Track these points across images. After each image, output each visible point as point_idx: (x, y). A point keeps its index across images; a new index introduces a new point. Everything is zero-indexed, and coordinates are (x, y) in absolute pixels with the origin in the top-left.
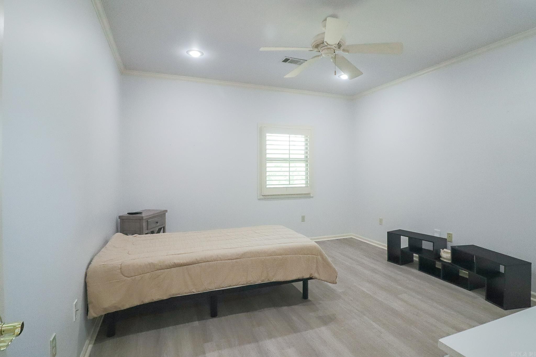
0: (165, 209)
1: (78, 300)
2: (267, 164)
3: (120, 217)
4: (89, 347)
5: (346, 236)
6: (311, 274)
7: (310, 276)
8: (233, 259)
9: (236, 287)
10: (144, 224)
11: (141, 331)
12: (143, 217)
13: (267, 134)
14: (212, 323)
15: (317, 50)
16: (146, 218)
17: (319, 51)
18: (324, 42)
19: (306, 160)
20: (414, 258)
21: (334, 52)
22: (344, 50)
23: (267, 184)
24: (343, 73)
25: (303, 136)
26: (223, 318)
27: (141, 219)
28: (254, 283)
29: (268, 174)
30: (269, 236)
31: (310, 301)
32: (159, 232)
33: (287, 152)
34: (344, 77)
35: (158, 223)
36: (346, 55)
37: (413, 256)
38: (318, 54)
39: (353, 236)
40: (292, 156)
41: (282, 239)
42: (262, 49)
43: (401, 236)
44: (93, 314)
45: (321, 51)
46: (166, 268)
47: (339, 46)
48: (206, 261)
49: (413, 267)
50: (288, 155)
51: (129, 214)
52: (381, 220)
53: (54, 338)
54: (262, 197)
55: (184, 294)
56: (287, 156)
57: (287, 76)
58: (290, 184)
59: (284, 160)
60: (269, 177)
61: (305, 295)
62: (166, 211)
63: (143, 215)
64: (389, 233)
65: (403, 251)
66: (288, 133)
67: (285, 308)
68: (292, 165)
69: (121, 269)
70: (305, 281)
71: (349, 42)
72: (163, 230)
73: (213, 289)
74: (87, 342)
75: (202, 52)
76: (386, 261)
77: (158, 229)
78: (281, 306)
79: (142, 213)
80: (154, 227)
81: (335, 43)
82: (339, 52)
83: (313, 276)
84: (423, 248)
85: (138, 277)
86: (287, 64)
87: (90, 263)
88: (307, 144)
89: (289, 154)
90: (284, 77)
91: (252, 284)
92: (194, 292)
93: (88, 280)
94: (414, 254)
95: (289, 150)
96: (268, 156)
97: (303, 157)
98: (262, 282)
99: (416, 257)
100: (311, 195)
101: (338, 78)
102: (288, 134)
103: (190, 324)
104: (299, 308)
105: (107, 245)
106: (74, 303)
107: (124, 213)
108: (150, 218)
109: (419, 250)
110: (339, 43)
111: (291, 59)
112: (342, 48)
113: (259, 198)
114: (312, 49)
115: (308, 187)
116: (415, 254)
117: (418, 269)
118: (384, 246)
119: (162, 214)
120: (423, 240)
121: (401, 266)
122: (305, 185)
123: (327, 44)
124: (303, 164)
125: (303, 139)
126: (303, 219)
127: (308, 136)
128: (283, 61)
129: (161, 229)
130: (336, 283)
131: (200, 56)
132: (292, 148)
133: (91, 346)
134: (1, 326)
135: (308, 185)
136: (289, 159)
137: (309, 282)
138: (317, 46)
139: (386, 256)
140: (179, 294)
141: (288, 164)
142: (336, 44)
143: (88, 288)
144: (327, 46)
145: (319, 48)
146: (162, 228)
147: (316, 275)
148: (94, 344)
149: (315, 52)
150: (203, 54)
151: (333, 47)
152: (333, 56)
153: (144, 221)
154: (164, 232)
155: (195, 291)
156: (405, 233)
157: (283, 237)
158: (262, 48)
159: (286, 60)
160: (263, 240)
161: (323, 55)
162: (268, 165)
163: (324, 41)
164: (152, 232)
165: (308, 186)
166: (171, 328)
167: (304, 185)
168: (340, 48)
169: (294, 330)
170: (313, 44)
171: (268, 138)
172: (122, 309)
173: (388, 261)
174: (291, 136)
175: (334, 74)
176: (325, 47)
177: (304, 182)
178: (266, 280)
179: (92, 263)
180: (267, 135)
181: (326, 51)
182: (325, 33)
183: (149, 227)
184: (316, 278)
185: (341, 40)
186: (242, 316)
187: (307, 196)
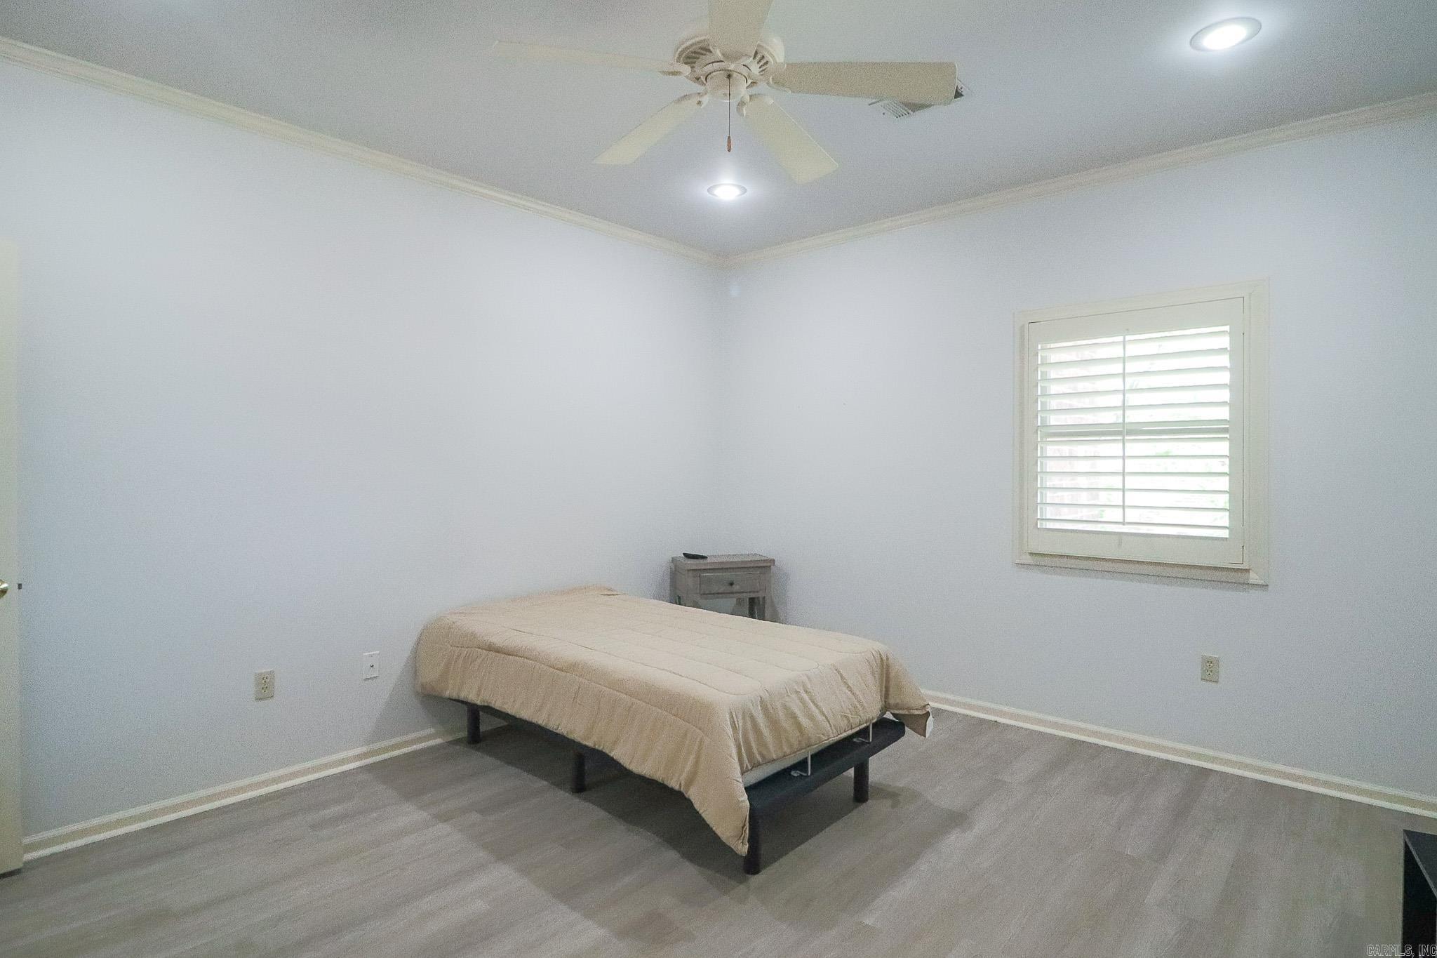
0: (769, 554)
4: (431, 740)
7: (680, 788)
13: (1041, 345)
16: (694, 568)
23: (1040, 516)
33: (1118, 400)
35: (737, 587)
50: (1121, 413)
51: (686, 555)
54: (1028, 560)
56: (1115, 418)
58: (1123, 523)
62: (772, 561)
68: (1131, 448)
74: (431, 731)
75: (743, 187)
89: (1124, 408)
95: (1124, 392)
96: (1054, 420)
97: (1224, 415)
100: (1253, 578)
113: (1018, 561)
119: (754, 569)
131: (738, 196)
133: (439, 741)
136: (1124, 427)
141: (1121, 445)
147: (693, 792)
148: (448, 742)
162: (1044, 450)
171: (1044, 358)
177: (1221, 519)
180: (1040, 348)
183: (705, 589)
187: (1232, 577)
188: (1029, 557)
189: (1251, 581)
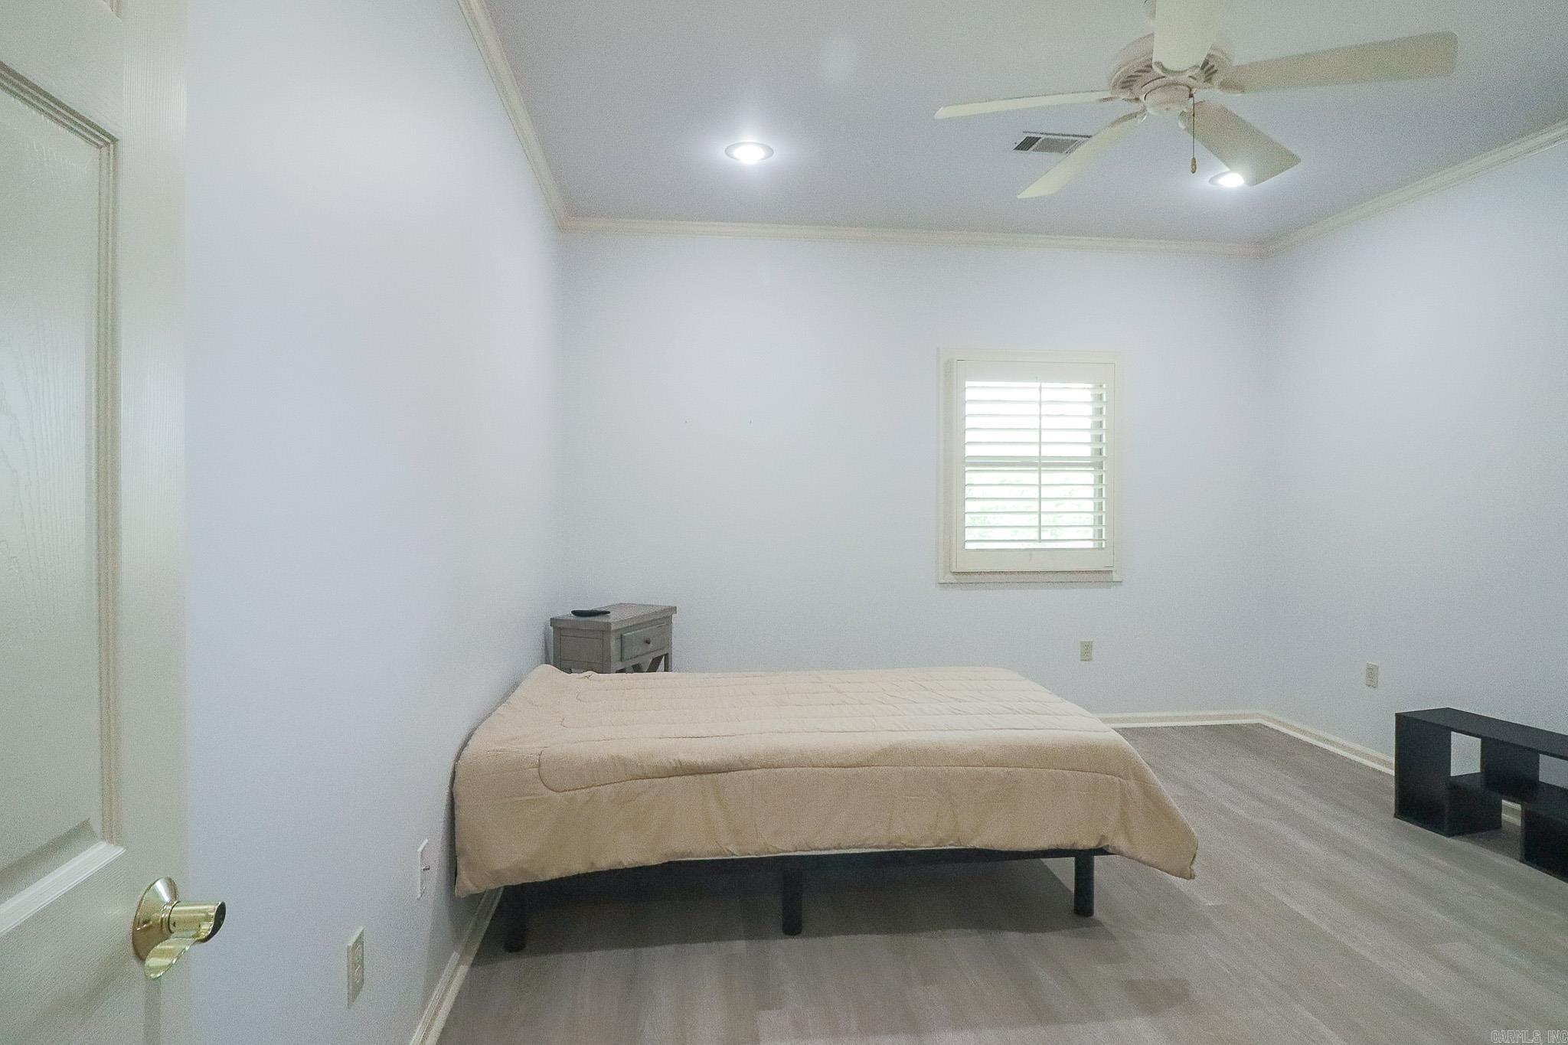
0: (671, 604)
1: (430, 842)
2: (967, 475)
3: (553, 621)
4: (457, 973)
5: (1239, 717)
6: (1103, 838)
7: (1099, 843)
8: (848, 767)
9: (857, 851)
10: (614, 645)
11: (591, 948)
12: (609, 624)
13: (968, 384)
14: (784, 951)
15: (1127, 95)
16: (618, 627)
17: (1137, 99)
18: (1151, 67)
19: (1097, 463)
20: (1505, 816)
21: (1191, 96)
22: (1224, 86)
23: (967, 538)
24: (1228, 170)
25: (1090, 386)
26: (817, 942)
27: (606, 630)
28: (912, 847)
29: (970, 506)
30: (966, 701)
31: (1099, 923)
32: (653, 668)
33: (1034, 437)
34: (1232, 180)
35: (651, 645)
36: (1232, 100)
37: (1499, 808)
38: (1135, 107)
39: (1264, 717)
40: (1047, 451)
41: (1008, 713)
42: (943, 113)
43: (1453, 733)
44: (467, 884)
45: (1142, 98)
46: (656, 775)
47: (1208, 70)
48: (770, 764)
49: (1501, 849)
50: (1037, 447)
51: (575, 613)
52: (1372, 673)
53: (359, 941)
54: (951, 578)
55: (705, 857)
56: (1032, 451)
57: (1028, 193)
58: (1040, 540)
59: (1025, 463)
60: (983, 515)
61: (1083, 903)
62: (674, 609)
63: (613, 618)
64: (1401, 719)
65: (1458, 788)
66: (1037, 378)
67: (1013, 938)
68: (1047, 478)
69: (539, 765)
70: (1084, 859)
71: (1241, 55)
72: (665, 664)
73: (787, 852)
74: (455, 956)
75: (770, 148)
76: (1392, 817)
77: (651, 660)
78: (1000, 928)
79: (609, 613)
80: (639, 653)
81: (1194, 64)
82: (1211, 95)
83: (1108, 846)
84: (1540, 780)
85: (582, 795)
86: (1031, 154)
87: (465, 745)
88: (1100, 411)
89: (1040, 443)
90: (1019, 197)
91: (906, 849)
92: (733, 855)
93: (459, 789)
94: (1504, 802)
95: (1040, 430)
97: (1086, 451)
98: (937, 846)
99: (1511, 813)
100: (1115, 577)
101: (1210, 186)
102: (1036, 382)
103: (723, 945)
104: (1060, 944)
105: (512, 699)
106: (420, 850)
107: (564, 611)
108: (627, 629)
109: (1525, 787)
110: (1206, 63)
111: (1043, 137)
112: (1217, 79)
113: (942, 581)
114: (1108, 95)
115: (1103, 549)
116: (1509, 800)
117: (1519, 856)
118: (1383, 760)
119: (662, 620)
120: (1544, 753)
121: (1451, 841)
122: (1094, 544)
123: (1164, 69)
124: (1089, 477)
125: (1088, 396)
126: (1086, 650)
127: (1104, 386)
128: (1017, 148)
129: (660, 661)
130: (1192, 877)
131: (763, 159)
132: (1046, 423)
133: (464, 969)
134: (170, 908)
135: (1104, 543)
136: (1040, 460)
137: (1097, 859)
138: (1127, 83)
139: (1391, 800)
140: (690, 854)
141: (1037, 475)
142: (1196, 67)
143: (456, 812)
144: (1164, 77)
145: (1136, 88)
146: (661, 657)
147: (1120, 842)
148: (473, 965)
149: (1122, 104)
150: (770, 152)
151: (1183, 78)
152: (1185, 110)
153: (613, 637)
154: (666, 669)
155: (734, 849)
156: (1470, 723)
157: (1010, 709)
158: (942, 108)
159: (1027, 144)
160: (943, 714)
161: (1150, 111)
162: (970, 478)
163: (1154, 61)
164: (637, 669)
165: (1104, 546)
166: (670, 949)
167: (1090, 545)
168: (1210, 79)
169: (1041, 1013)
170: (1116, 77)
171: (969, 394)
172: (541, 879)
173: (1395, 816)
174: (1044, 385)
175: (1190, 169)
176: (1158, 82)
177: (1090, 533)
178: (952, 842)
179: (470, 743)
180: (966, 386)
181: (1158, 96)
182: (1153, 34)
183: (627, 653)
184: (1120, 853)
185: (1213, 52)
186: (875, 946)
187: (1102, 577)
188: (952, 576)
189: (1114, 580)
